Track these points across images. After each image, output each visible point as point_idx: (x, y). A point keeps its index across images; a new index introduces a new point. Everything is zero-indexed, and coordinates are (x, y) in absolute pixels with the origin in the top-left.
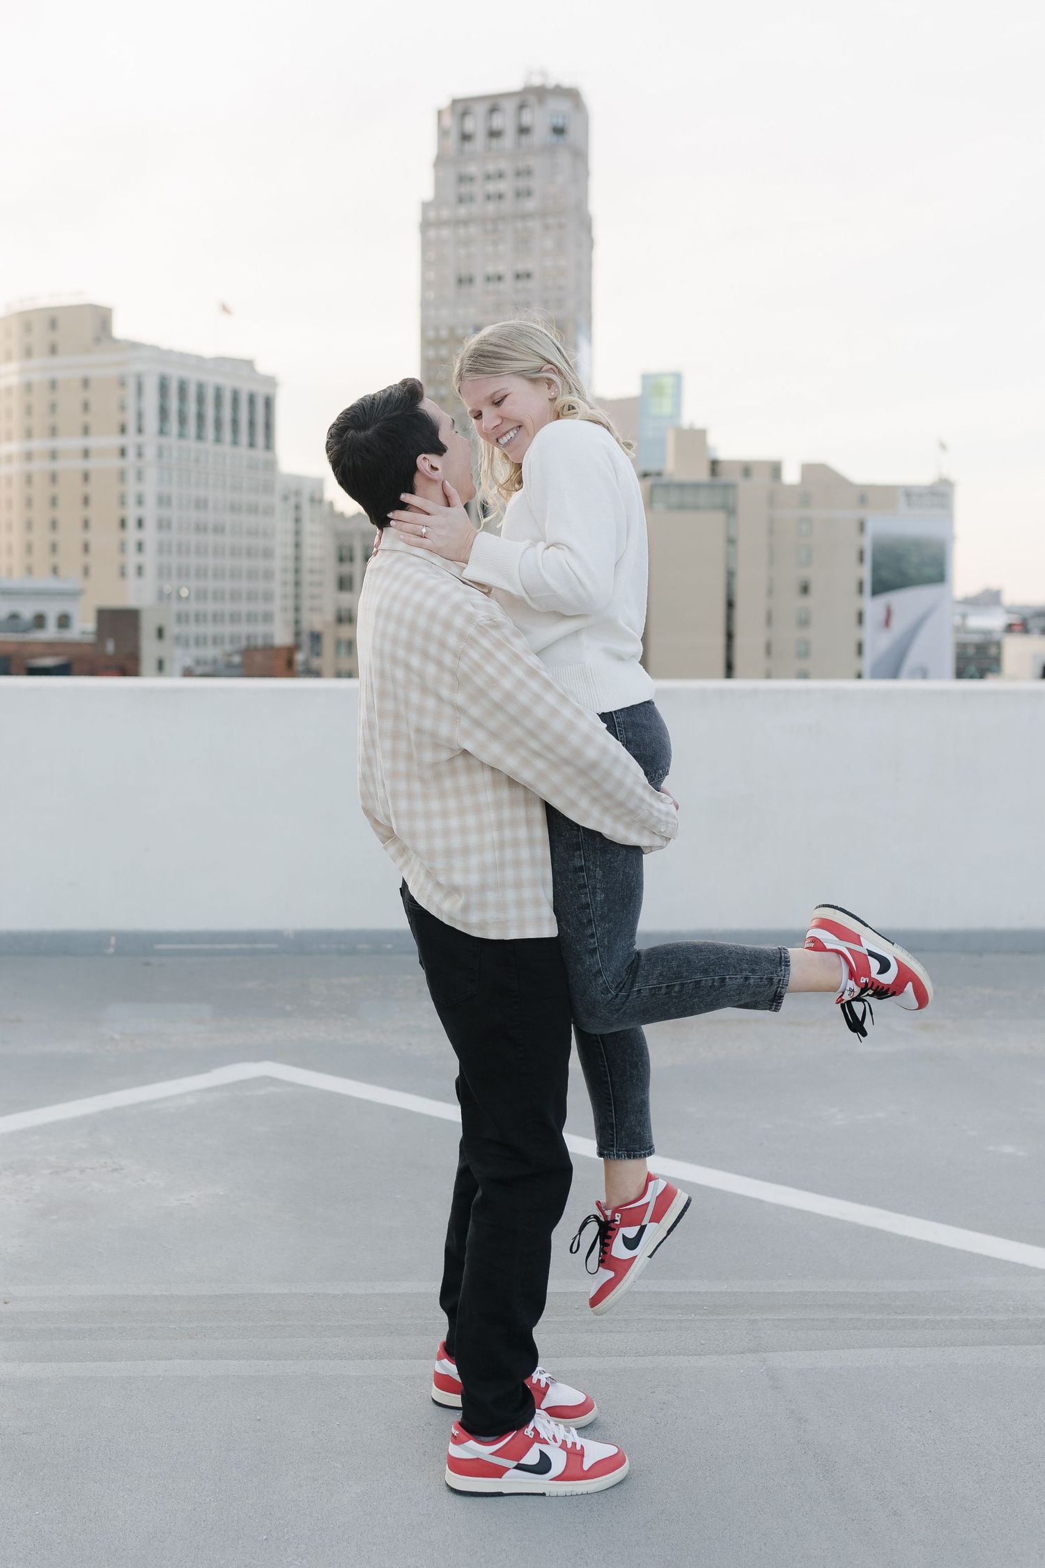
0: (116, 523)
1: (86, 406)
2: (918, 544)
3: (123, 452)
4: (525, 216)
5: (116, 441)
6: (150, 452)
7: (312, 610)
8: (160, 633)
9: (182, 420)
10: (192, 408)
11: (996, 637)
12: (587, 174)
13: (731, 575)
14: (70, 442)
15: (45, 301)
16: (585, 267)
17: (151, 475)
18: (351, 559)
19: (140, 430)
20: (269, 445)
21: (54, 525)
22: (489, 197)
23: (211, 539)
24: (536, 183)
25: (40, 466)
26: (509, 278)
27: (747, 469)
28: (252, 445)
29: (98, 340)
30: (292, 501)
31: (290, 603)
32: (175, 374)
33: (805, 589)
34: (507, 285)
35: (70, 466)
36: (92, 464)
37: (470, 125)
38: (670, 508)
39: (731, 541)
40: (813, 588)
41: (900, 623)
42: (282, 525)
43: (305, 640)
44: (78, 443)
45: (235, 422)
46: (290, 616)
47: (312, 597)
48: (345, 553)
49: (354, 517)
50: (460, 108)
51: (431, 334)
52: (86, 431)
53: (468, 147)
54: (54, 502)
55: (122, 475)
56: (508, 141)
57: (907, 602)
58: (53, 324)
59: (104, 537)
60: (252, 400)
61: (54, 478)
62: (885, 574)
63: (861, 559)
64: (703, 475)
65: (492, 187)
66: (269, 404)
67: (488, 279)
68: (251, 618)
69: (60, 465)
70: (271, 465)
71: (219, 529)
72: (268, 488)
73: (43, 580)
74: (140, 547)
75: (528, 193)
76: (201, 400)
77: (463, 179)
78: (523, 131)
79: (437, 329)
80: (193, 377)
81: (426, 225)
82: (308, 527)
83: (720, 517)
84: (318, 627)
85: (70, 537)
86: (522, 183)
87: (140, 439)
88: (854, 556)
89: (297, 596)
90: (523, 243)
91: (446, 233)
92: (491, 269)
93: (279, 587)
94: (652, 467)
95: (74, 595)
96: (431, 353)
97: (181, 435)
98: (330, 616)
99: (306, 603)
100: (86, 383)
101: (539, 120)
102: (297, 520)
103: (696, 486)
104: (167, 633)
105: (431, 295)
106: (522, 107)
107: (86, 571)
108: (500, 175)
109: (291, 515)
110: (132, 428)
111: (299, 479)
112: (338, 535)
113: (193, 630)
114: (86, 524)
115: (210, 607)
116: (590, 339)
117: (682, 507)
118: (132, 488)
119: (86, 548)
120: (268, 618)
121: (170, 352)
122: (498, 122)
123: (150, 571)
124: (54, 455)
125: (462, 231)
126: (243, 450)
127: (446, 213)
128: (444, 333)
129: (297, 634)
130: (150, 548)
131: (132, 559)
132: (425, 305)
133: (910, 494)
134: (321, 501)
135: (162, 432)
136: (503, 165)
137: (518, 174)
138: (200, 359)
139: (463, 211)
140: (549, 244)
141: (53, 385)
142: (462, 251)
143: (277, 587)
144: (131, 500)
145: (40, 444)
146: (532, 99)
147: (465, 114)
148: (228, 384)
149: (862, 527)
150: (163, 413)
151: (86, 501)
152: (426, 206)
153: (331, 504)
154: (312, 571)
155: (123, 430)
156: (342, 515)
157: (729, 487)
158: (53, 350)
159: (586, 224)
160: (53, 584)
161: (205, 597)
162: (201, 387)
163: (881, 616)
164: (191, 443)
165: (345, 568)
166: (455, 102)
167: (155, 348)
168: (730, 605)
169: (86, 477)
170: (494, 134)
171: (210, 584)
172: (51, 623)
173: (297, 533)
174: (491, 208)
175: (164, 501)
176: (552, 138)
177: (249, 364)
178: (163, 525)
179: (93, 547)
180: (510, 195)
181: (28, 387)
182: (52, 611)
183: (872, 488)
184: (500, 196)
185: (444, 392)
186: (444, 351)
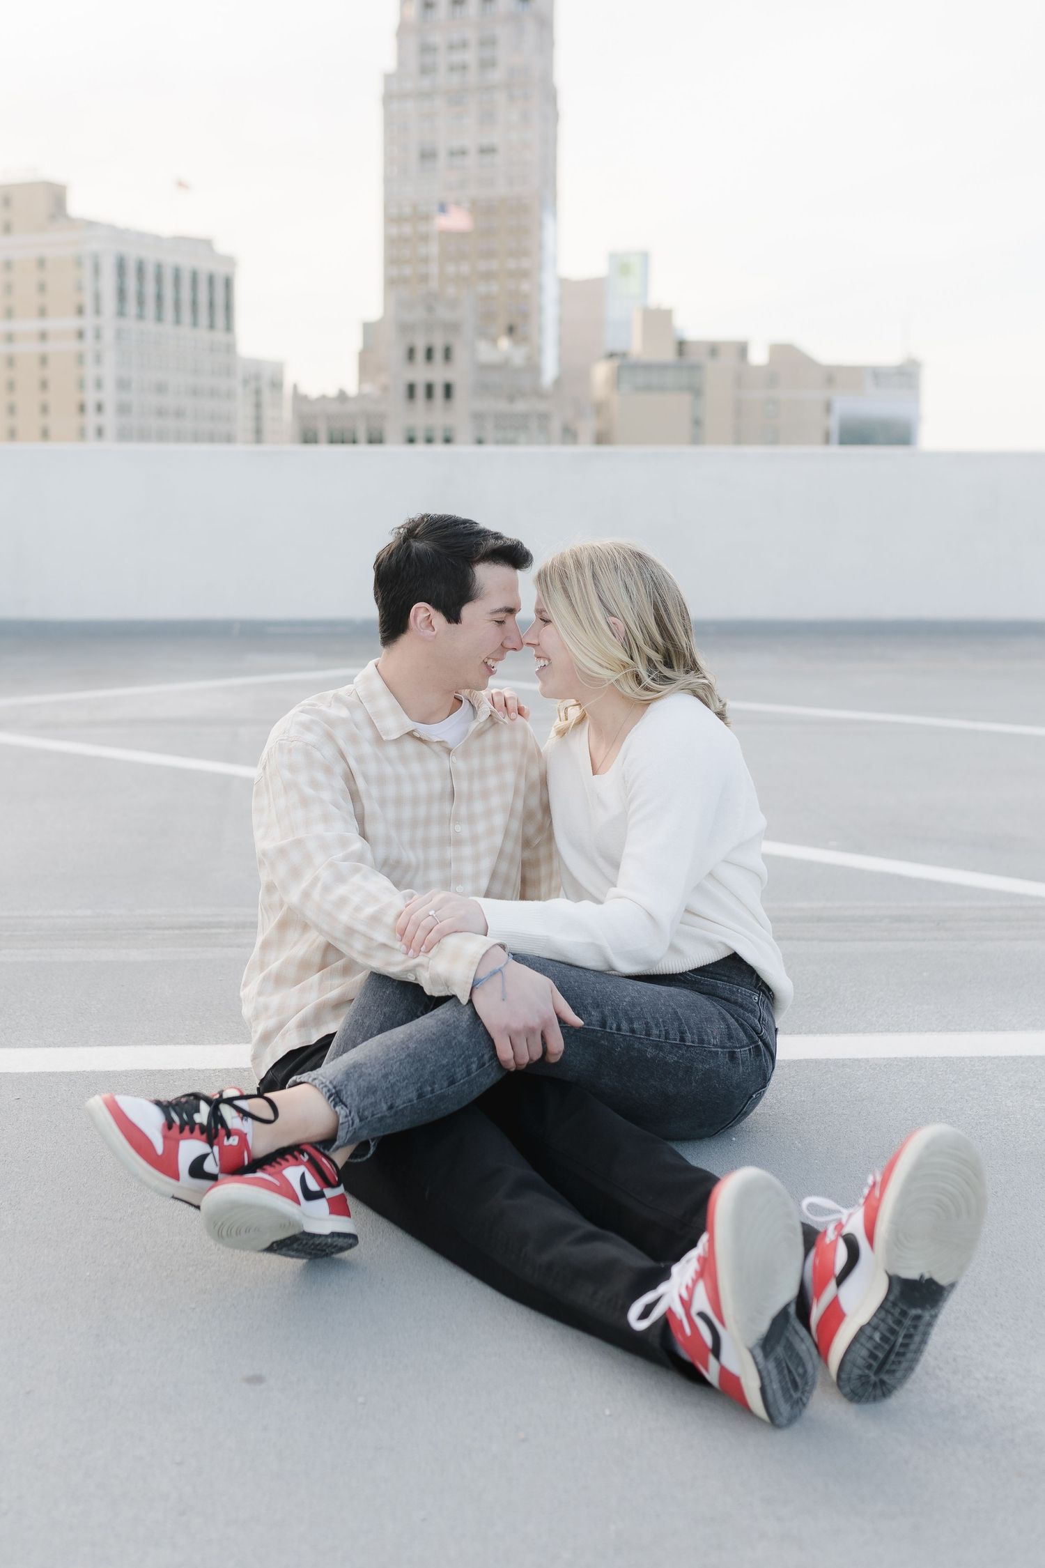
0: (75, 408)
1: (42, 288)
2: (885, 425)
3: (80, 335)
4: (490, 89)
5: (72, 323)
6: (108, 335)
9: (141, 301)
10: (150, 289)
12: (550, 46)
14: (27, 325)
16: (549, 142)
17: (110, 358)
19: (97, 312)
20: (229, 327)
21: (12, 410)
22: (452, 68)
23: (172, 423)
24: (500, 53)
26: (473, 152)
27: (714, 350)
28: (212, 326)
29: (52, 218)
30: (253, 385)
32: (132, 254)
34: (472, 160)
35: (27, 349)
36: (50, 347)
38: (637, 389)
39: (698, 423)
42: (242, 410)
44: (34, 325)
45: (194, 303)
48: (310, 436)
51: (394, 210)
52: (42, 313)
53: (430, 15)
54: (11, 386)
55: (80, 359)
56: (473, 7)
58: (6, 202)
59: (63, 422)
60: (211, 280)
61: (10, 361)
63: (827, 439)
64: (668, 354)
65: (455, 58)
66: (228, 284)
67: (452, 154)
69: (16, 348)
70: (230, 348)
71: (179, 414)
72: (229, 371)
74: (100, 432)
75: (493, 64)
76: (159, 280)
77: (424, 49)
79: (400, 206)
80: (151, 257)
81: (389, 98)
82: (271, 411)
83: (686, 398)
85: (28, 422)
86: (486, 53)
87: (98, 321)
88: (821, 437)
90: (487, 117)
91: (409, 105)
92: (455, 143)
94: (617, 346)
96: (394, 231)
97: (141, 316)
100: (41, 263)
102: (258, 406)
103: (663, 367)
105: (395, 170)
108: (464, 45)
109: (251, 400)
110: (89, 309)
111: (259, 363)
112: (302, 418)
114: (45, 409)
116: (555, 214)
117: (648, 388)
118: (90, 372)
121: (126, 231)
124: (10, 338)
125: (425, 104)
126: (203, 334)
127: (409, 85)
130: (110, 432)
132: (388, 181)
133: (878, 375)
134: (281, 385)
135: (121, 313)
136: (467, 34)
137: (482, 43)
138: (158, 239)
139: (426, 83)
140: (514, 116)
141: (8, 265)
142: (426, 125)
144: (90, 384)
148: (187, 264)
149: (828, 408)
150: (121, 294)
151: (44, 385)
152: (388, 78)
153: (295, 387)
155: (80, 311)
156: (307, 397)
157: (696, 368)
158: (8, 229)
159: (550, 96)
162: (158, 266)
164: (150, 326)
167: (112, 228)
169: (44, 360)
170: (458, 1)
173: (258, 418)
174: (454, 79)
175: (123, 384)
176: (515, 9)
177: (208, 243)
178: (123, 409)
180: (474, 66)
183: (840, 368)
184: (464, 67)
185: (407, 271)
186: (407, 229)
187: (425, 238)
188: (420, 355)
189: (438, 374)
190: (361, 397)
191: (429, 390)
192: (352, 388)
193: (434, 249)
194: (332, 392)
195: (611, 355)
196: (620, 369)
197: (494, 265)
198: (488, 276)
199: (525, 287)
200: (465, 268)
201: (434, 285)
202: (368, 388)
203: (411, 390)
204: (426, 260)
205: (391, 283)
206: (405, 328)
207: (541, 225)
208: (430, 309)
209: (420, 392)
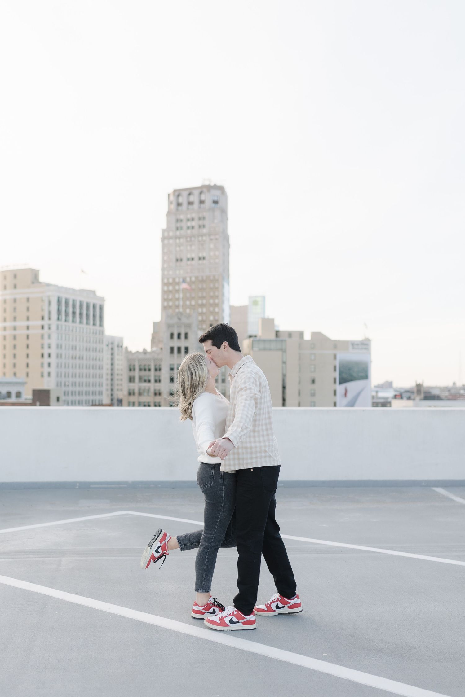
0: (40, 355)
1: (28, 309)
2: (357, 364)
3: (43, 327)
4: (202, 235)
5: (40, 323)
6: (54, 327)
7: (118, 390)
8: (58, 399)
9: (67, 314)
11: (389, 400)
12: (227, 219)
13: (284, 376)
14: (22, 323)
15: (12, 268)
16: (226, 255)
17: (54, 336)
18: (134, 370)
19: (50, 319)
20: (101, 325)
21: (15, 356)
22: (188, 228)
23: (78, 362)
24: (206, 222)
25: (9, 333)
26: (196, 259)
27: (290, 334)
28: (94, 324)
29: (33, 283)
30: (110, 346)
31: (109, 387)
32: (64, 296)
33: (313, 382)
34: (196, 262)
35: (21, 332)
36: (30, 332)
37: (181, 200)
38: (260, 350)
39: (284, 363)
40: (316, 381)
41: (350, 395)
42: (106, 356)
43: (115, 402)
44: (26, 323)
45: (88, 315)
46: (109, 392)
47: (118, 385)
48: (132, 367)
49: (135, 353)
50: (177, 193)
51: (166, 281)
52: (28, 319)
53: (180, 208)
54: (15, 347)
55: (42, 336)
56: (196, 206)
57: (353, 386)
58: (15, 276)
59: (35, 361)
60: (94, 307)
61: (15, 338)
62: (344, 375)
63: (335, 370)
64: (273, 336)
65: (189, 224)
66: (101, 308)
67: (188, 259)
68: (94, 393)
69: (17, 332)
70: (102, 333)
71: (81, 358)
72: (101, 342)
73: (9, 378)
74: (49, 365)
75: (204, 226)
76: (74, 306)
77: (177, 221)
78: (202, 202)
79: (168, 279)
80: (71, 297)
81: (163, 238)
82: (116, 357)
83: (280, 353)
84: (121, 397)
85: (21, 361)
86: (201, 223)
87: (50, 322)
88: (332, 369)
89: (112, 385)
90: (202, 245)
91: (171, 241)
92: (189, 256)
93: (105, 381)
94: (253, 333)
95: (23, 384)
96: (166, 288)
97: (66, 320)
98: (126, 392)
99: (116, 387)
100: (28, 300)
101: (208, 198)
102: (112, 354)
103: (270, 341)
104: (60, 400)
105: (166, 266)
106: (201, 193)
107: (27, 375)
108: (193, 219)
109: (110, 352)
110: (46, 318)
111: (113, 338)
112: (129, 360)
113: (70, 398)
114: (28, 356)
115: (77, 389)
116: (228, 284)
117: (265, 349)
118: (46, 341)
119: (28, 365)
120: (101, 393)
121: (62, 287)
122: (192, 199)
123: (53, 374)
124: (15, 328)
125: (178, 241)
126: (91, 327)
127: (171, 234)
128: (171, 281)
129: (112, 400)
130: (53, 365)
131: (46, 370)
132: (163, 269)
133: (354, 344)
134: (121, 347)
135: (58, 319)
136: (194, 215)
137: (200, 219)
138: (74, 290)
139: (178, 233)
140: (212, 246)
141: (15, 301)
142: (178, 249)
143: (105, 382)
144: (46, 346)
145: (8, 324)
146: (205, 190)
147: (179, 195)
148: (85, 300)
149: (335, 357)
150: (59, 312)
151: (28, 347)
152: (163, 231)
153: (126, 348)
154: (118, 375)
155: (43, 318)
156: (131, 352)
157: (283, 342)
158: (15, 287)
159: (226, 238)
160: (14, 380)
161: (75, 385)
162: (73, 301)
163: (343, 392)
164: (70, 324)
165: (132, 373)
166: (175, 191)
167: (56, 286)
168: (284, 388)
169: (28, 337)
170: (190, 203)
171: (77, 380)
172: (13, 395)
173: (112, 359)
174: (189, 232)
175: (59, 347)
176: (213, 205)
177: (94, 292)
178: (59, 356)
179: (30, 365)
180: (197, 227)
181: (5, 301)
182: (14, 392)
183: (339, 341)
184: (193, 227)
185: (171, 303)
186: (171, 288)
187: (178, 291)
188: (176, 336)
189: (182, 343)
190: (153, 352)
191: (179, 349)
192: (149, 349)
193: (181, 296)
194: (141, 350)
195: (250, 337)
196: (253, 341)
197: (204, 302)
198: (202, 305)
199: (217, 310)
200: (193, 303)
201: (181, 310)
202: (154, 349)
203: (172, 349)
204: (178, 299)
205: (164, 308)
206: (169, 326)
207: (223, 286)
208: (179, 319)
209: (176, 350)
